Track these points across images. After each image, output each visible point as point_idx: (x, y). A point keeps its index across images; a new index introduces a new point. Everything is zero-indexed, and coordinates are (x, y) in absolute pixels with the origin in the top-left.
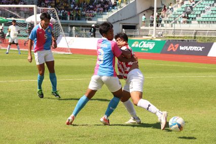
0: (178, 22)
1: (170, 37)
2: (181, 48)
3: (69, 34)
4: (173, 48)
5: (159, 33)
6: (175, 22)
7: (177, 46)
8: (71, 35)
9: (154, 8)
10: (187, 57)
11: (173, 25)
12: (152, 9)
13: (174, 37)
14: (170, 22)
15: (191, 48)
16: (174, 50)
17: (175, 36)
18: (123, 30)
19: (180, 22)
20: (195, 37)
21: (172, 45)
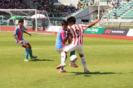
0: (111, 18)
1: (106, 26)
2: (113, 32)
3: (53, 24)
4: (108, 32)
5: (101, 24)
6: (109, 18)
7: (110, 30)
8: (55, 25)
9: (98, 11)
11: (108, 20)
12: (97, 11)
13: (108, 26)
14: (107, 18)
15: (118, 32)
16: (109, 33)
17: (109, 25)
18: (82, 22)
19: (112, 18)
20: (120, 26)
21: (108, 30)
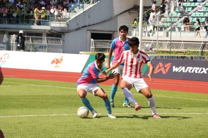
0: (177, 29)
1: (163, 52)
2: (175, 69)
4: (162, 69)
5: (147, 46)
6: (173, 29)
8: (9, 48)
9: (139, 7)
10: (184, 83)
11: (169, 33)
12: (136, 8)
13: (170, 52)
14: (165, 28)
16: (164, 72)
17: (172, 50)
18: (92, 40)
19: (179, 29)
20: (202, 53)
